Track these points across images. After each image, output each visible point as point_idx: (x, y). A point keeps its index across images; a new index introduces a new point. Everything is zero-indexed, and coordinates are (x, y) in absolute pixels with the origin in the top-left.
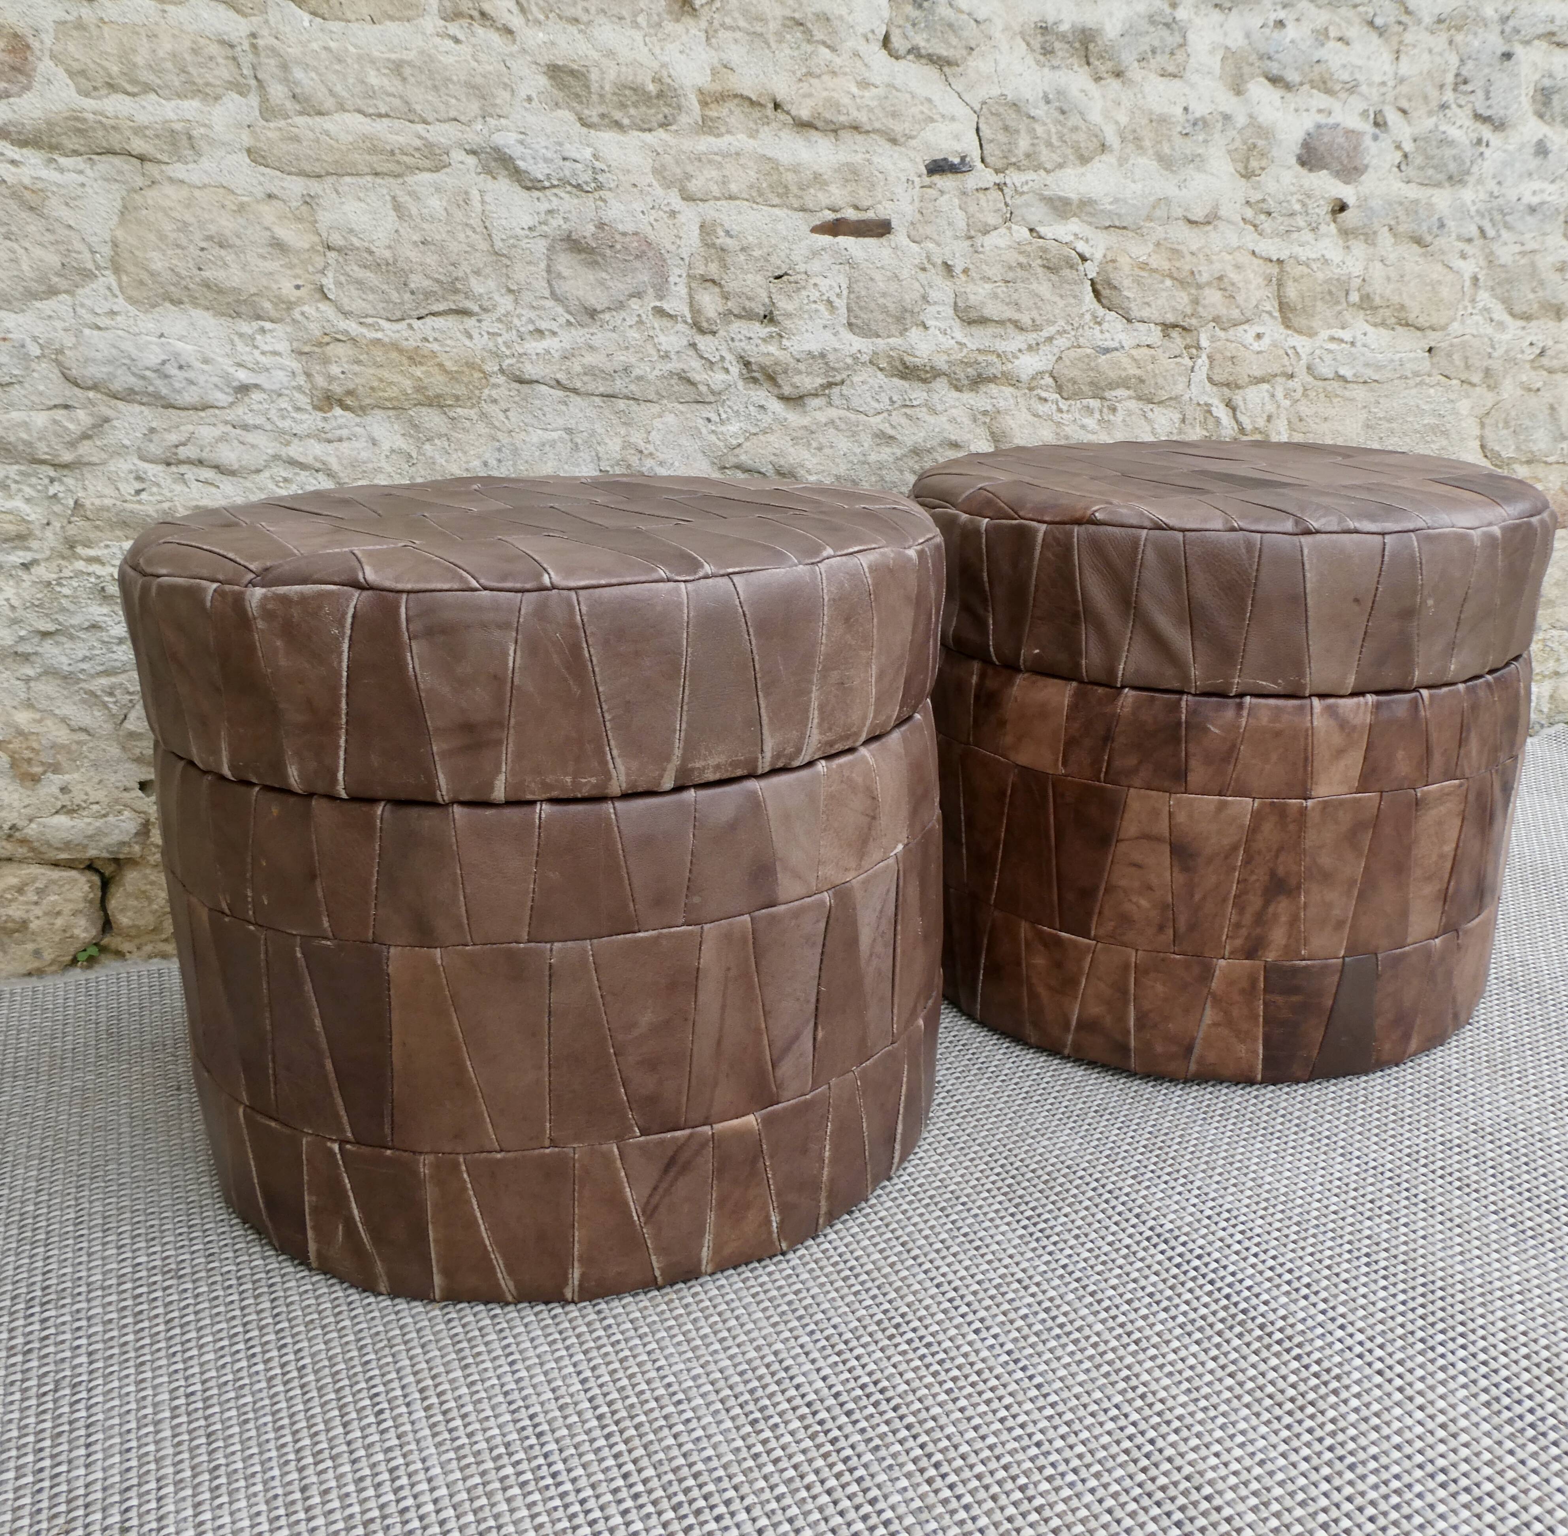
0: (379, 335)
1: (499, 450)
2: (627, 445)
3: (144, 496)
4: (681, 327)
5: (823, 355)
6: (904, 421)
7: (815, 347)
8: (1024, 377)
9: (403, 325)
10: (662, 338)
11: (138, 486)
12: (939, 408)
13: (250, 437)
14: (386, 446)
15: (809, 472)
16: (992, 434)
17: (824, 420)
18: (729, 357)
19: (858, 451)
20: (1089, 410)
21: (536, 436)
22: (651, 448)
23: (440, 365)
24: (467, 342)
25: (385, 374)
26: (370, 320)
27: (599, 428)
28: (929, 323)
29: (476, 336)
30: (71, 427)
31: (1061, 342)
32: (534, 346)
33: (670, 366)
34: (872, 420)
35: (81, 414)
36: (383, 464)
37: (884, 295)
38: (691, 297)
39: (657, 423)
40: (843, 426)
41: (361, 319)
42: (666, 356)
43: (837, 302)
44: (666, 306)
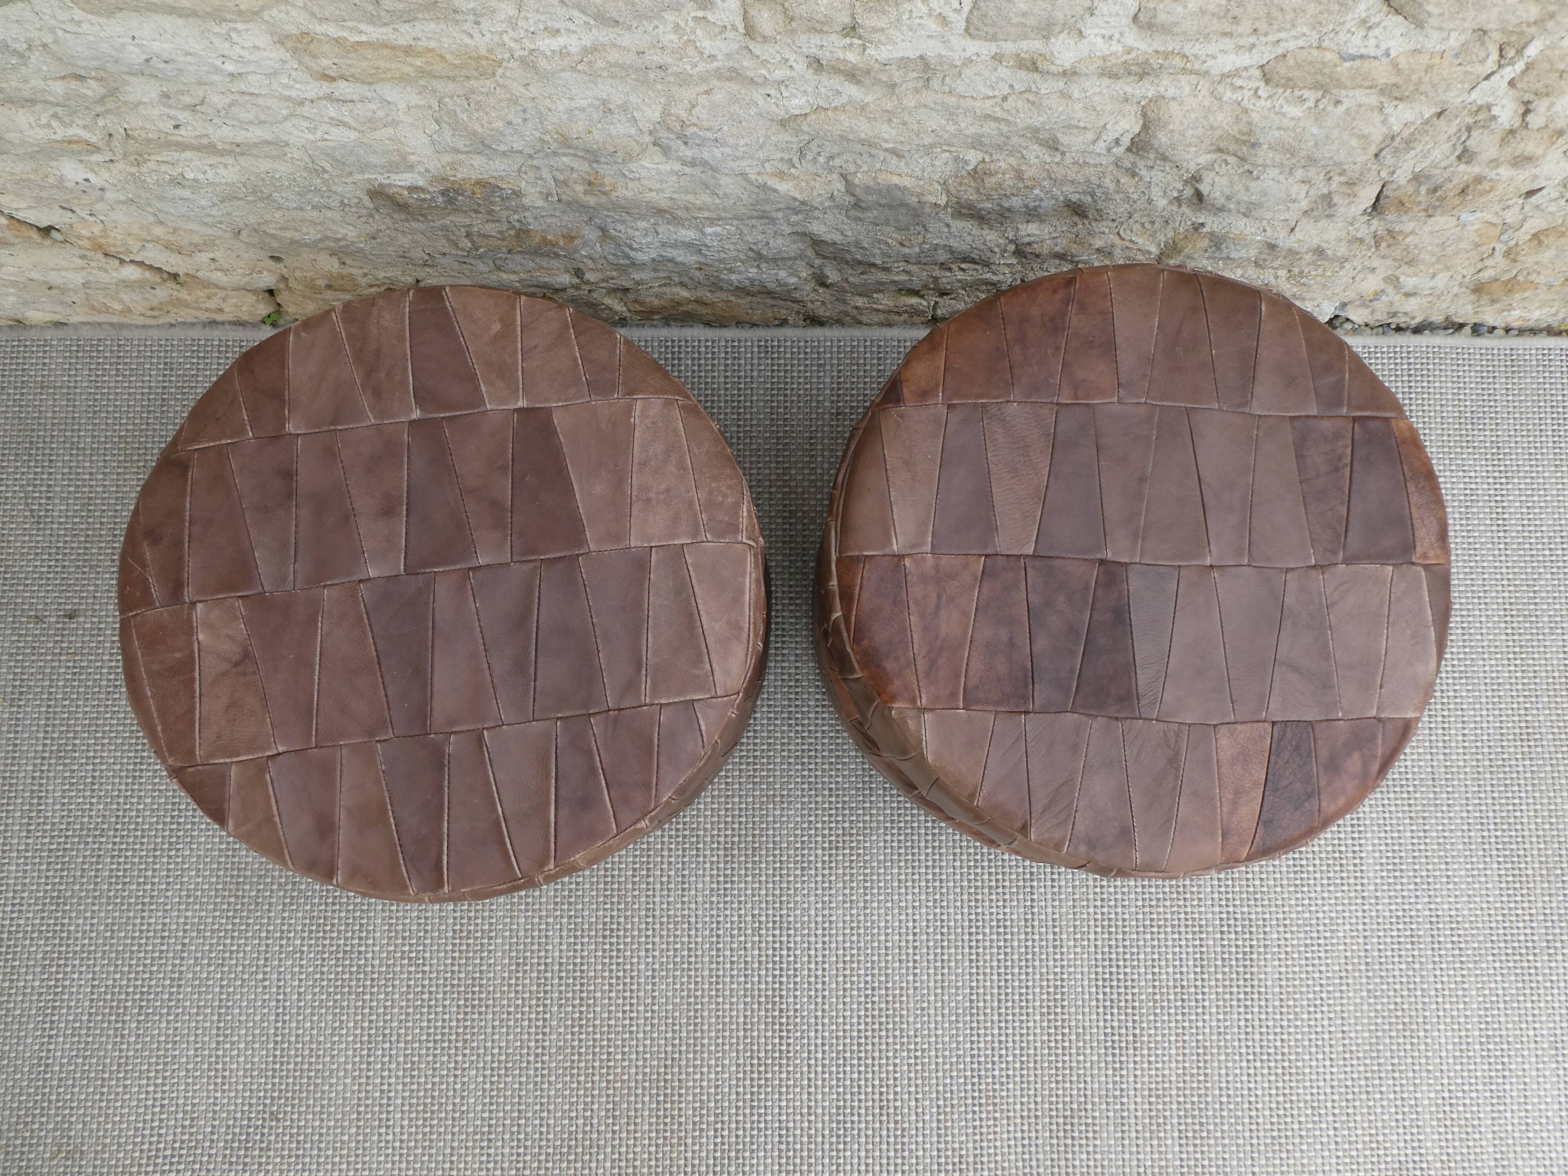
0: (364, 38)
1: (524, 111)
2: (665, 113)
3: (182, 131)
4: (730, 34)
5: (921, 57)
6: (1020, 104)
7: (911, 53)
8: (1216, 72)
9: (389, 29)
10: (707, 43)
11: (173, 123)
12: (1076, 95)
13: (261, 101)
14: (402, 105)
15: (886, 141)
16: (1144, 115)
17: (912, 104)
18: (792, 57)
19: (951, 128)
20: (1302, 100)
21: (562, 105)
22: (695, 121)
23: (442, 58)
24: (467, 40)
25: (382, 64)
26: (349, 24)
27: (634, 99)
28: (1086, 32)
29: (477, 36)
30: (89, 93)
31: (1292, 45)
32: (548, 44)
33: (716, 64)
34: (978, 104)
35: (93, 83)
36: (402, 118)
37: (1024, 14)
38: (745, 12)
39: (703, 99)
40: (938, 107)
41: (339, 21)
42: (712, 57)
43: (952, 16)
44: (711, 17)
